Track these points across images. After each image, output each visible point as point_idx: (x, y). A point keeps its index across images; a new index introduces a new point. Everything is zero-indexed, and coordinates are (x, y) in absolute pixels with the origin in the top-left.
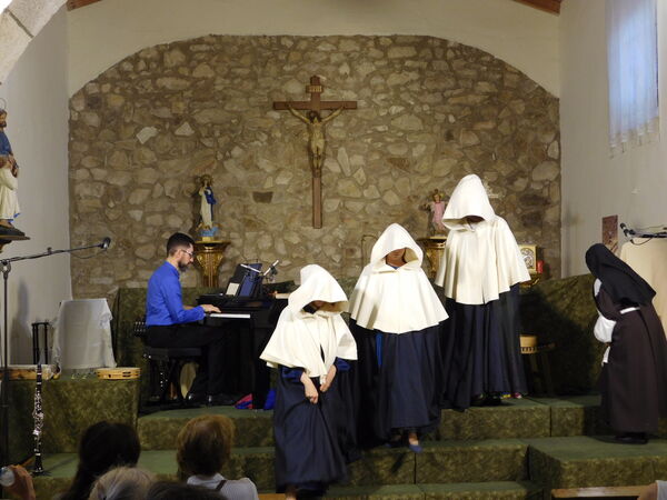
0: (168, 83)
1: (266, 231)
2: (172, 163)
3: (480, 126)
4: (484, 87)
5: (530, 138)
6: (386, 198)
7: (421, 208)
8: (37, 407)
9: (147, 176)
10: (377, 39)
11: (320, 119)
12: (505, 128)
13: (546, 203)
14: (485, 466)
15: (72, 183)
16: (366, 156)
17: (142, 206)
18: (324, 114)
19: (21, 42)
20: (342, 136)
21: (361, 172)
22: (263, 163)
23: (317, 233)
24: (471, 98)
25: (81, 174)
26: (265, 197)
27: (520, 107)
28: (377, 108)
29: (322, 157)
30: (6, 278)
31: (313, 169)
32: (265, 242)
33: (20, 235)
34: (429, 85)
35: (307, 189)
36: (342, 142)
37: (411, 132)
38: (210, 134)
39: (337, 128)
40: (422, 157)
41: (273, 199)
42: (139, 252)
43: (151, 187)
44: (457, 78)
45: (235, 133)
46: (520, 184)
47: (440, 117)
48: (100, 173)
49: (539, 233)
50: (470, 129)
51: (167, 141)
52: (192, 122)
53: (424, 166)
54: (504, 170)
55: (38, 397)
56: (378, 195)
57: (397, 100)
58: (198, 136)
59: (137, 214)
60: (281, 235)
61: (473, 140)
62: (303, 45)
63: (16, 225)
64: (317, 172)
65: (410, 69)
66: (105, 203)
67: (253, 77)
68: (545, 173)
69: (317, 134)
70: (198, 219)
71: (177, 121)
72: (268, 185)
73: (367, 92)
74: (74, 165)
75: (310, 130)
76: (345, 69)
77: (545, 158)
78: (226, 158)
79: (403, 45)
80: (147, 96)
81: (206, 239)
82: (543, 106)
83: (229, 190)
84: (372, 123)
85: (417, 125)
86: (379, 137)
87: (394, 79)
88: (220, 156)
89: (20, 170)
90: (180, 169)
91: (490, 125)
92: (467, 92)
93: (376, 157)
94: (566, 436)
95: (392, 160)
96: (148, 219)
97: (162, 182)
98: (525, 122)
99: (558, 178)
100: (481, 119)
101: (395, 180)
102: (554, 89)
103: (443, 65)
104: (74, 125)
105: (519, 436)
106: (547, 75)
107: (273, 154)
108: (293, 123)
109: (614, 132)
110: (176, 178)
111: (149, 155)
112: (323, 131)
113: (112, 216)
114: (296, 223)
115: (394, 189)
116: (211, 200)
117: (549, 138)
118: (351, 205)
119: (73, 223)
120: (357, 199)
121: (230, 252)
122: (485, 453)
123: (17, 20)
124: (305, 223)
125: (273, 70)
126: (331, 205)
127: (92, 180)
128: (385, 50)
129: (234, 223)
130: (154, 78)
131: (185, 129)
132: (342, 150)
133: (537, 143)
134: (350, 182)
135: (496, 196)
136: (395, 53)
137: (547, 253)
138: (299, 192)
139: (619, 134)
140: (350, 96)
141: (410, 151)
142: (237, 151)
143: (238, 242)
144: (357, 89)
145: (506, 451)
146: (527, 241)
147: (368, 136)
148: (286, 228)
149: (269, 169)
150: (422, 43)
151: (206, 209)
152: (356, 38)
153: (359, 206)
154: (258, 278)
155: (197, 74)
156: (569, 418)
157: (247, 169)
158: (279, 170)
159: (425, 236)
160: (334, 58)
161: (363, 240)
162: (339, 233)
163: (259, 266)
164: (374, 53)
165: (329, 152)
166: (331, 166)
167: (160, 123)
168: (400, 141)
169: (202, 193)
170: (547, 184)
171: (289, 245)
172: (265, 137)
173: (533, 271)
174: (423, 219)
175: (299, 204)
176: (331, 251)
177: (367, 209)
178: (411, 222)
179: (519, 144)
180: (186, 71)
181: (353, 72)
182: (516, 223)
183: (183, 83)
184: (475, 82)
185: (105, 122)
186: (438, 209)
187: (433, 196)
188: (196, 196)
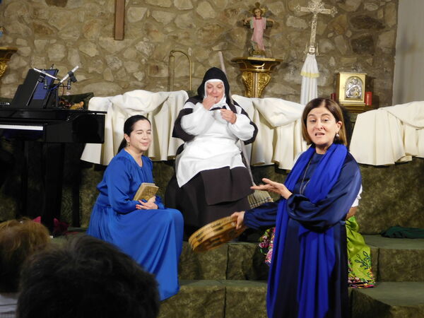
1: (59, 40)
6: (198, 10)
7: (239, 24)
13: (380, 26)
23: (118, 45)
32: (57, 53)
41: (69, 4)
46: (353, 2)
49: (369, 60)
56: (190, 6)
60: (76, 45)
94: (394, 280)
114: (94, 32)
118: (158, 15)
120: (165, 9)
121: (15, 62)
124: (104, 33)
126: (136, 14)
129: (22, 28)
135: (327, 11)
137: (377, 84)
143: (25, 50)
146: (356, 69)
148: (82, 37)
153: (168, 17)
156: (398, 261)
159: (241, 56)
161: (171, 56)
162: (143, 47)
163: (55, 72)
170: (383, 5)
171: (85, 59)
173: (361, 102)
174: (241, 37)
175: (99, 11)
176: (133, 67)
177: (177, 21)
178: (226, 39)
182: (345, 48)
186: (259, 25)
187: (252, 12)
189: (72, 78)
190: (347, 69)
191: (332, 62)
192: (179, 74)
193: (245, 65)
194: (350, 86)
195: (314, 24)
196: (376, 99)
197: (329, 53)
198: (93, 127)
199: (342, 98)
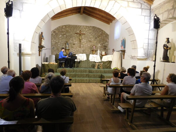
0: (63, 30)
1: (74, 48)
2: (63, 40)
3: (99, 37)
4: (100, 33)
9: (60, 41)
10: (88, 26)
11: (81, 35)
12: (102, 38)
13: (107, 47)
14: (96, 76)
15: (51, 41)
17: (60, 45)
19: (44, 24)
21: (85, 42)
22: (74, 40)
23: (80, 49)
25: (53, 40)
26: (74, 44)
27: (104, 35)
28: (88, 34)
29: (81, 40)
32: (74, 50)
33: (44, 47)
34: (94, 32)
37: (91, 38)
38: (68, 36)
39: (83, 36)
42: (59, 50)
43: (61, 42)
44: (97, 32)
45: (71, 36)
46: (104, 44)
47: (95, 36)
48: (55, 40)
49: (105, 50)
50: (98, 38)
51: (63, 37)
52: (66, 35)
53: (93, 42)
54: (102, 43)
57: (90, 34)
58: (66, 37)
59: (59, 45)
60: (76, 49)
62: (79, 26)
64: (80, 42)
65: (92, 30)
66: (55, 44)
67: (73, 30)
68: (107, 43)
69: (81, 37)
70: (66, 46)
71: (64, 35)
72: (75, 43)
73: (87, 32)
76: (84, 30)
77: (107, 42)
80: (61, 31)
81: (67, 49)
82: (107, 36)
83: (70, 43)
84: (87, 36)
85: (92, 37)
86: (88, 38)
87: (90, 31)
91: (101, 37)
93: (87, 40)
94: (106, 73)
95: (89, 41)
96: (60, 46)
98: (105, 37)
100: (100, 37)
101: (89, 43)
102: (108, 34)
103: (95, 30)
104: (52, 34)
105: (100, 73)
106: (108, 32)
107: (75, 39)
108: (78, 36)
109: (115, 39)
111: (60, 38)
113: (56, 45)
114: (78, 47)
116: (68, 44)
117: (107, 39)
118: (84, 46)
119: (51, 46)
121: (70, 51)
123: (43, 21)
125: (76, 29)
126: (82, 46)
127: (54, 41)
128: (89, 28)
129: (70, 47)
130: (62, 29)
131: (65, 36)
132: (83, 39)
133: (106, 40)
135: (101, 46)
136: (90, 28)
138: (78, 44)
140: (85, 33)
142: (71, 39)
143: (71, 49)
144: (86, 32)
145: (99, 75)
147: (86, 38)
150: (93, 27)
151: (67, 45)
152: (86, 26)
154: (72, 54)
155: (67, 29)
157: (72, 41)
158: (76, 41)
160: (83, 28)
161: (85, 50)
162: (82, 49)
164: (88, 28)
166: (82, 41)
167: (62, 35)
168: (90, 39)
170: (107, 45)
171: (77, 50)
172: (74, 37)
174: (92, 48)
176: (81, 51)
177: (86, 46)
178: (91, 48)
179: (104, 40)
180: (65, 29)
181: (85, 30)
182: (103, 49)
183: (65, 30)
184: (99, 32)
185: (56, 34)
186: (94, 47)
187: (93, 45)
188: (66, 44)
190: (103, 51)
192: (86, 52)
193: (93, 51)
194: (103, 53)
195: (99, 47)
196: (106, 54)
197: (101, 50)
198: (76, 58)
199: (102, 54)
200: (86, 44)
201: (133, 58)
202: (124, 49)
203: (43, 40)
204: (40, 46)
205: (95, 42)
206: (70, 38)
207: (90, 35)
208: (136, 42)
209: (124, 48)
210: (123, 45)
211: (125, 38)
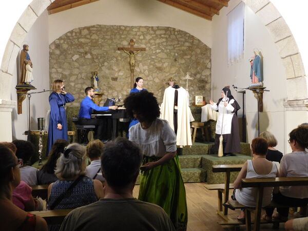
0: (83, 40)
1: (116, 90)
2: (84, 67)
3: (185, 57)
4: (187, 44)
5: (202, 61)
6: (155, 80)
7: (166, 83)
8: (40, 142)
9: (76, 71)
10: (152, 27)
11: (133, 54)
12: (193, 58)
13: (206, 82)
14: (188, 163)
15: (50, 73)
16: (149, 66)
17: (74, 81)
18: (135, 52)
20: (141, 60)
21: (147, 71)
22: (115, 68)
24: (183, 48)
25: (54, 70)
26: (115, 79)
27: (198, 51)
28: (152, 50)
29: (134, 66)
30: (29, 99)
31: (131, 70)
32: (115, 94)
34: (169, 43)
35: (129, 77)
36: (140, 61)
37: (162, 59)
38: (97, 58)
39: (139, 56)
40: (166, 67)
41: (118, 80)
43: (77, 75)
44: (178, 41)
45: (105, 58)
46: (198, 76)
47: (173, 54)
48: (60, 70)
49: (204, 92)
50: (182, 58)
51: (82, 60)
52: (91, 54)
53: (167, 70)
54: (193, 71)
55: (40, 139)
56: (152, 79)
57: (159, 48)
58: (93, 58)
59: (72, 84)
61: (183, 61)
62: (128, 29)
63: (32, 84)
64: (132, 71)
65: (163, 38)
67: (111, 39)
68: (206, 73)
69: (133, 58)
70: (93, 86)
71: (86, 53)
72: (116, 75)
73: (149, 45)
74: (51, 67)
75: (130, 57)
76: (142, 37)
77: (206, 68)
78: (102, 66)
79: (161, 30)
80: (76, 44)
81: (95, 92)
82: (206, 51)
83: (103, 77)
84: (150, 56)
85: (165, 56)
86: (153, 60)
87: (158, 41)
88: (100, 65)
89: (33, 66)
90: (87, 69)
91: (189, 57)
92: (181, 46)
93: (152, 66)
95: (157, 68)
96: (76, 86)
97: (81, 73)
98: (200, 56)
99: (210, 74)
100: (186, 55)
101: (158, 74)
102: (209, 45)
103: (173, 37)
104: (51, 54)
105: (198, 154)
106: (207, 41)
107: (118, 65)
108: (124, 55)
109: (229, 59)
110: (85, 72)
111: (76, 64)
112: (135, 58)
114: (125, 88)
115: (157, 77)
116: (97, 80)
117: (208, 61)
120: (145, 80)
121: (104, 97)
122: (188, 159)
123: (33, 10)
124: (128, 88)
125: (118, 37)
127: (57, 72)
128: (155, 31)
129: (105, 87)
130: (78, 38)
131: (89, 56)
132: (141, 64)
133: (204, 63)
134: (143, 75)
135: (191, 79)
136: (158, 32)
137: (206, 99)
138: (126, 78)
139: (231, 59)
140: (143, 46)
141: (163, 65)
142: (106, 64)
143: (106, 94)
144: (146, 44)
145: (194, 158)
146: (200, 95)
147: (149, 59)
148: (122, 89)
149: (116, 70)
150: (167, 29)
151: (95, 82)
152: (145, 27)
154: (114, 103)
155: (93, 37)
157: (109, 69)
158: (120, 70)
160: (138, 34)
163: (114, 99)
164: (151, 32)
165: (136, 64)
166: (137, 69)
167: (80, 54)
168: (159, 62)
169: (94, 77)
170: (207, 76)
173: (202, 104)
175: (126, 82)
177: (149, 84)
178: (163, 88)
179: (198, 63)
180: (89, 37)
181: (144, 38)
182: (197, 89)
183: (88, 41)
184: (184, 42)
185: (62, 53)
187: (170, 80)
188: (92, 78)
189: (119, 100)
190: (198, 95)
191: (193, 93)
194: (199, 100)
195: (187, 82)
196: (206, 102)
197: (193, 90)
199: (196, 104)
200: (150, 78)
201: (291, 104)
202: (261, 83)
203: (28, 66)
204: (20, 84)
205: (174, 70)
206: (103, 62)
207: (158, 51)
208: (300, 58)
209: (259, 81)
210: (256, 72)
211: (260, 53)
